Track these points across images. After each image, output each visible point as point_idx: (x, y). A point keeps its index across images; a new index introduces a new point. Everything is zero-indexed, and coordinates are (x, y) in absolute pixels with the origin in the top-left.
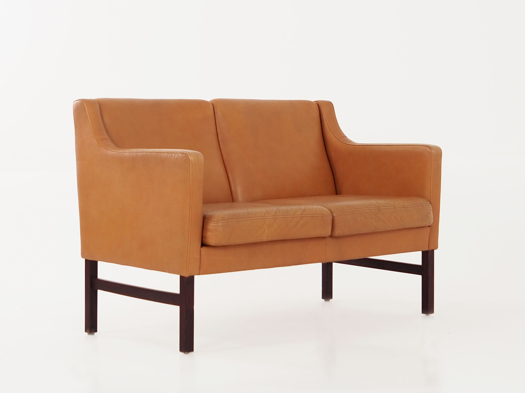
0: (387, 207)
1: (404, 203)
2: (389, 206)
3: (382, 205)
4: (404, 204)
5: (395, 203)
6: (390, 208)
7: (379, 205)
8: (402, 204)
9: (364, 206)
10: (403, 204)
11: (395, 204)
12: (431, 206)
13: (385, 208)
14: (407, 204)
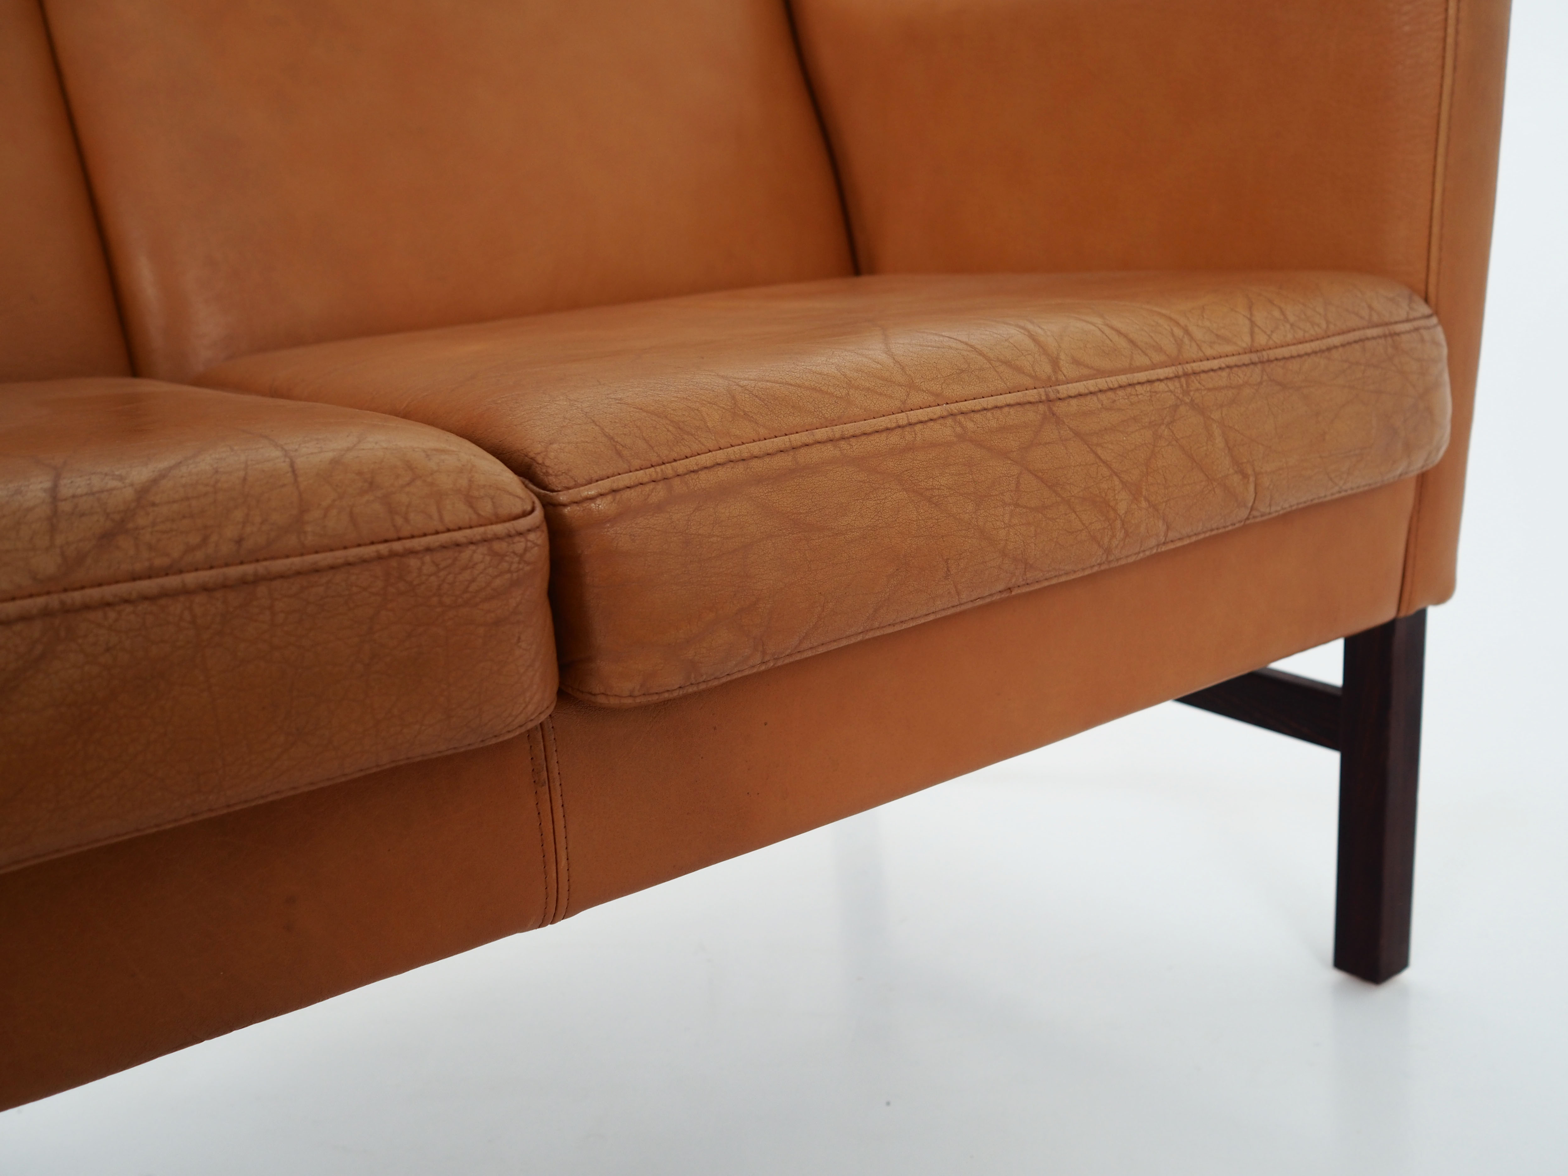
0: (1123, 379)
1: (1253, 323)
2: (1141, 360)
3: (1076, 362)
4: (1262, 339)
5: (1187, 332)
6: (1150, 382)
7: (1055, 363)
8: (1245, 341)
9: (911, 386)
10: (1252, 334)
11: (1192, 338)
12: (1440, 334)
13: (1102, 383)
14: (1277, 338)
